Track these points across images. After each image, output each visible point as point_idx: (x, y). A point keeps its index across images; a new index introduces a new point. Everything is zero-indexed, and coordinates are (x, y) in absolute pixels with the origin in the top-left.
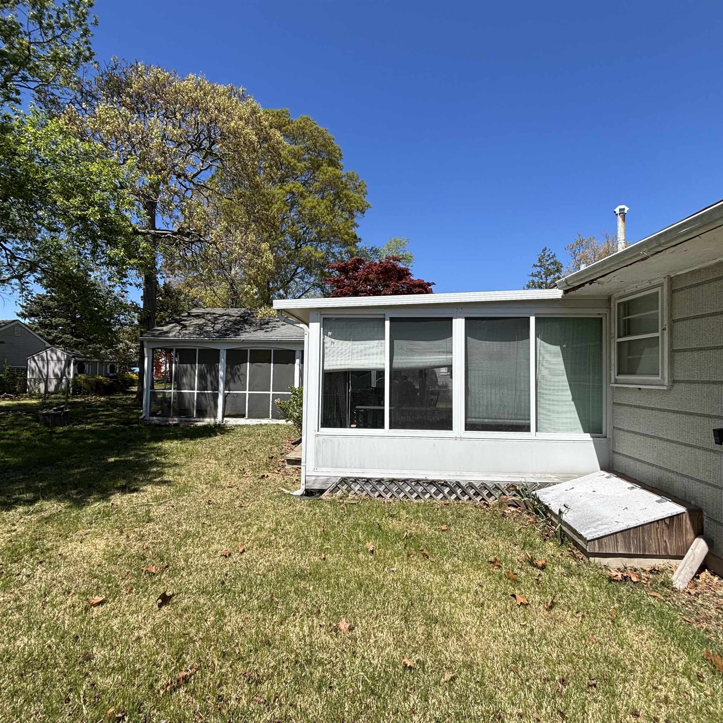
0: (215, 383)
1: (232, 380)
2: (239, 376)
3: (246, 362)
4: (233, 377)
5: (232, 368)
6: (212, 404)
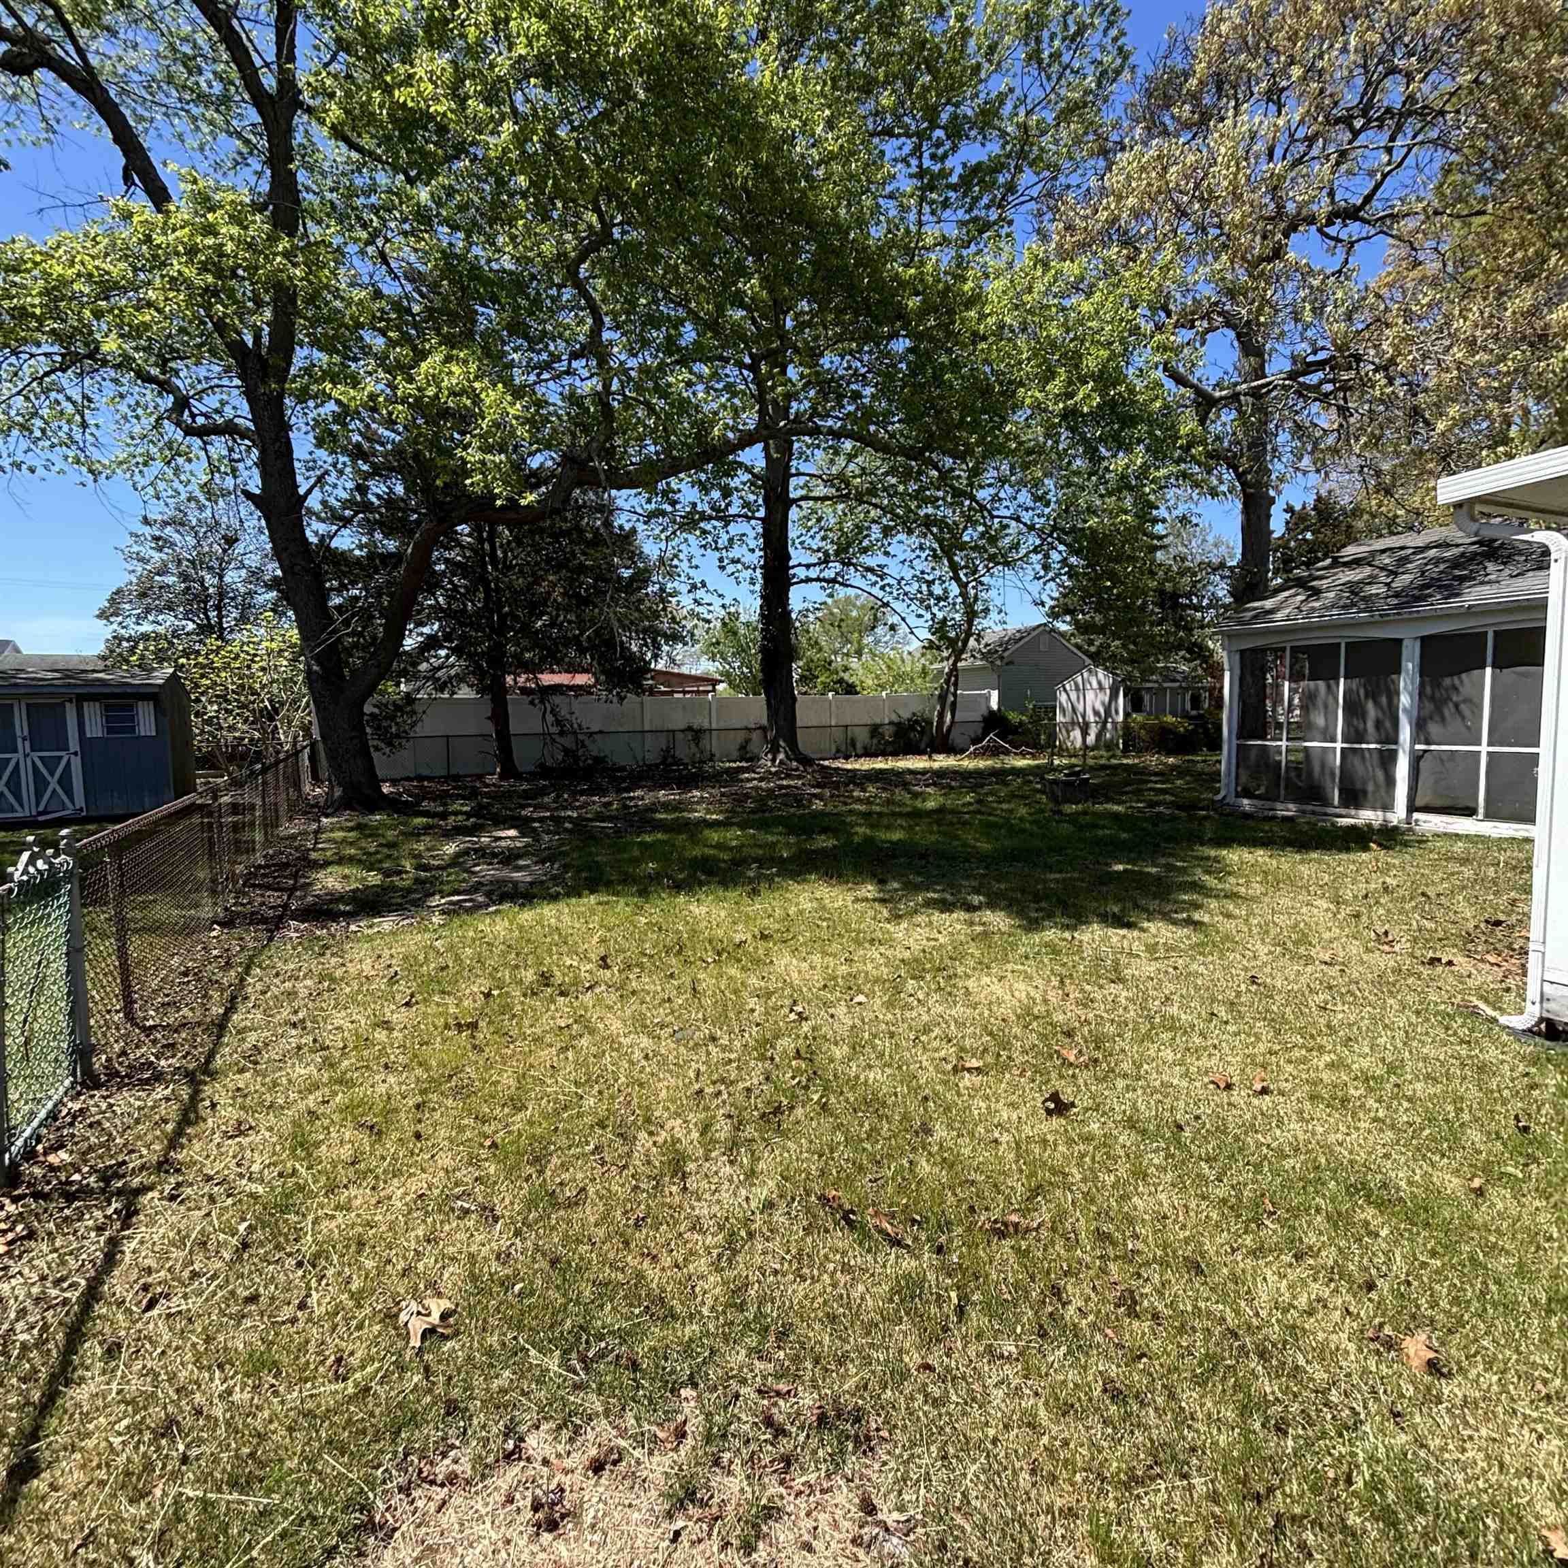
0: (1388, 724)
1: (1437, 718)
2: (1457, 706)
3: (1484, 667)
4: (1439, 710)
5: (1437, 685)
6: (1380, 775)
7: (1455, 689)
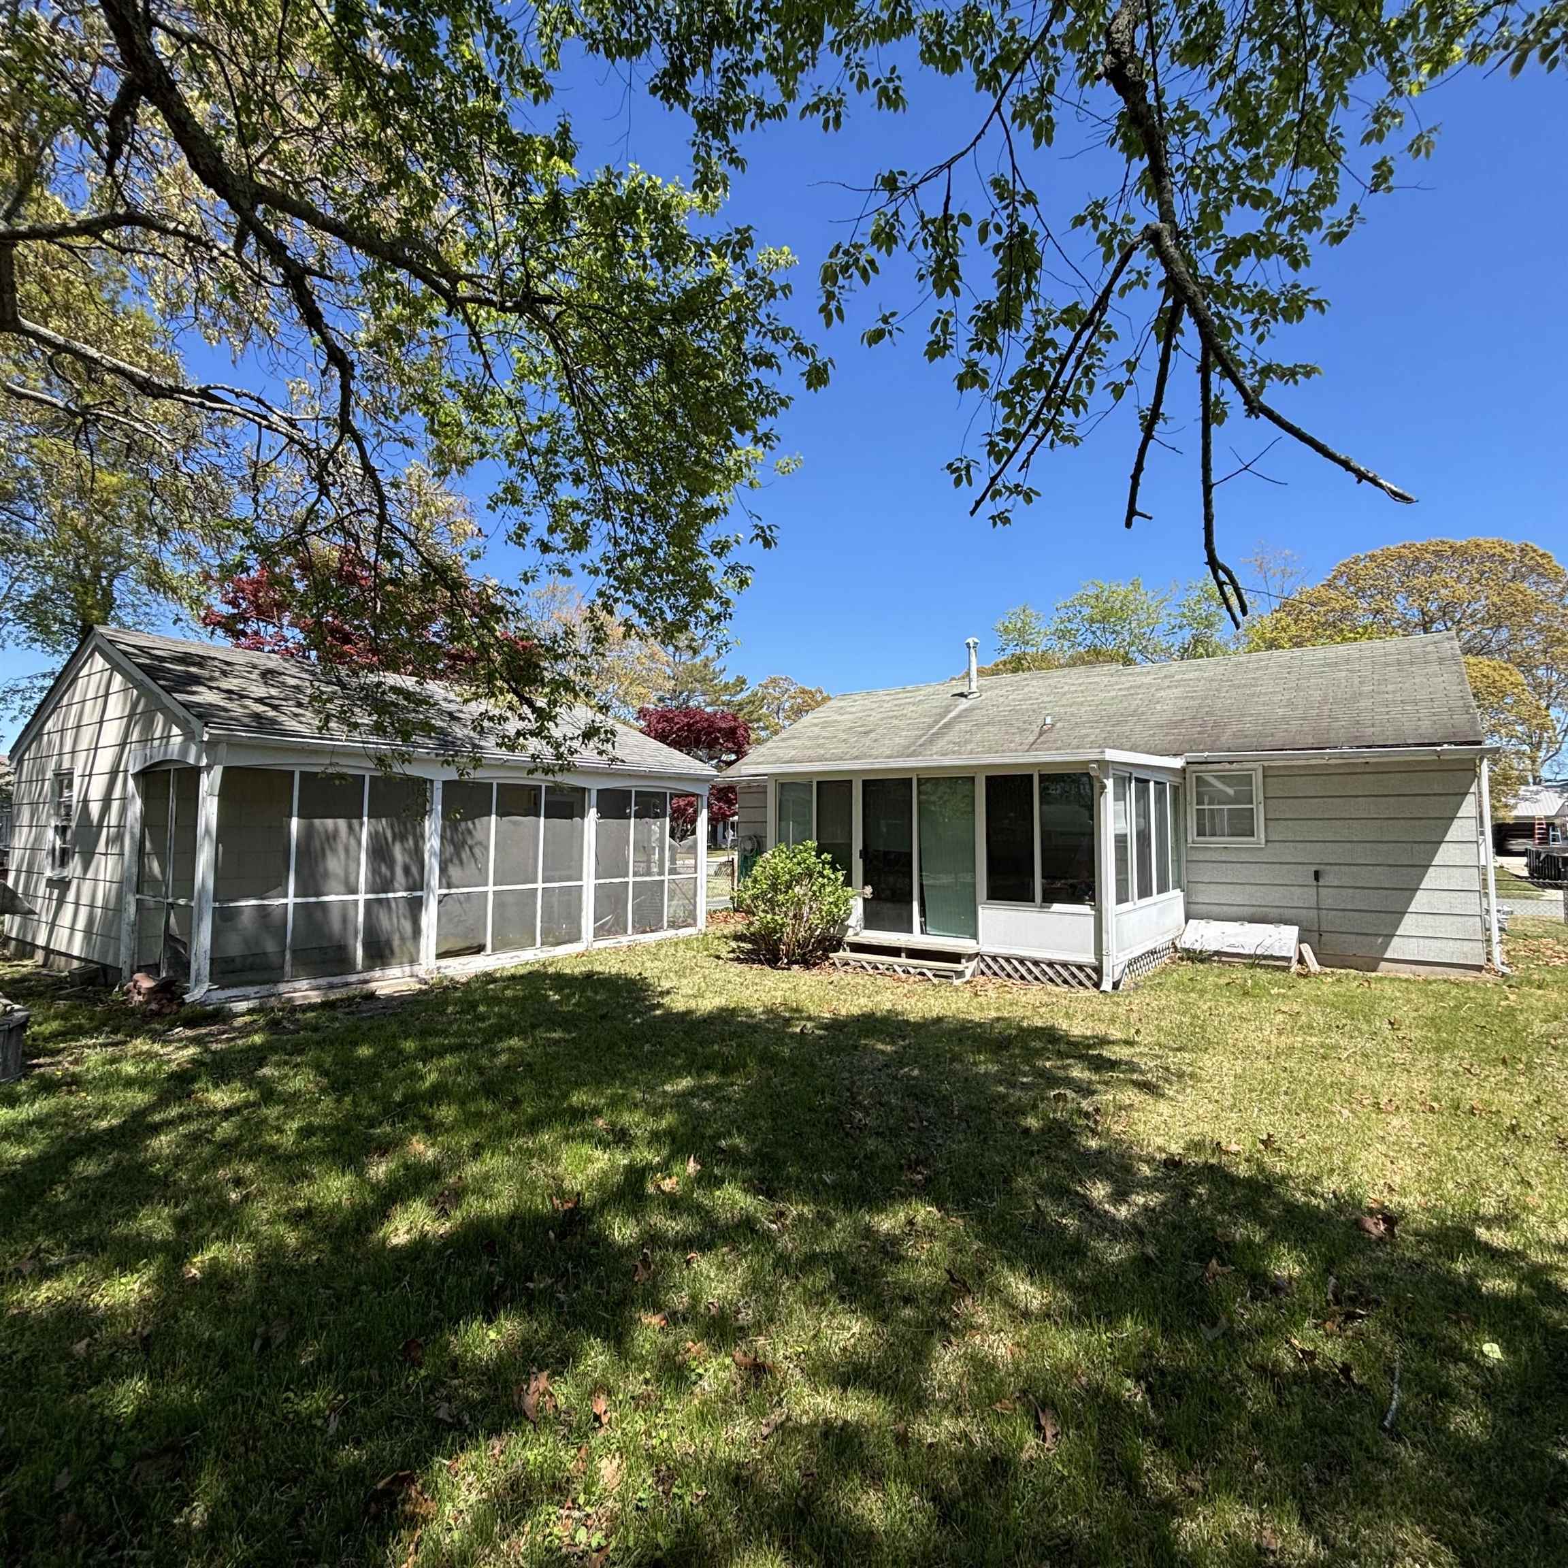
0: (414, 870)
1: (456, 861)
2: (471, 848)
3: (489, 814)
4: (458, 853)
5: (455, 829)
6: (407, 926)
7: (470, 832)
